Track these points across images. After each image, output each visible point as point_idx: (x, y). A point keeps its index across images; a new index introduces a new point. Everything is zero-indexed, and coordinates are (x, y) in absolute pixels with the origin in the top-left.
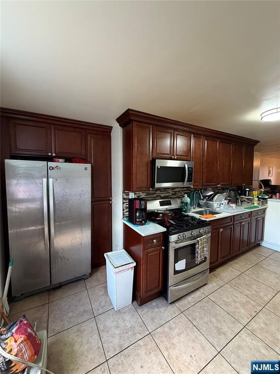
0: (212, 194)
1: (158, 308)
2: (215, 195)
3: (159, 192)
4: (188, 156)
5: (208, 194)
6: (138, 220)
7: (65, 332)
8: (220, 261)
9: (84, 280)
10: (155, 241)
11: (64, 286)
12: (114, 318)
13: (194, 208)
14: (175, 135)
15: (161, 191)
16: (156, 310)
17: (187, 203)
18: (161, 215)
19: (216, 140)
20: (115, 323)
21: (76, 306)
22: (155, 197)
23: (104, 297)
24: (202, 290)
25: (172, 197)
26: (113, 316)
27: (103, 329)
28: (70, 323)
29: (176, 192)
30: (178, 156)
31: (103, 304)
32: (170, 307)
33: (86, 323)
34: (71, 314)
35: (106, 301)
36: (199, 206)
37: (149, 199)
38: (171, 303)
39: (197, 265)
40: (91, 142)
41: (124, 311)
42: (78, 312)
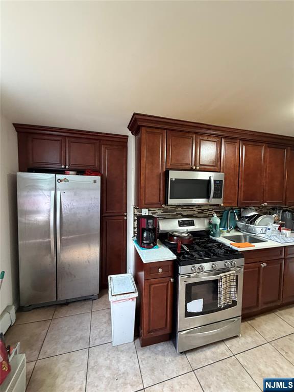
0: (254, 215)
1: (164, 355)
2: (258, 216)
3: (180, 209)
4: (216, 166)
5: (249, 215)
6: (145, 242)
7: (55, 358)
8: (261, 307)
9: (93, 300)
10: (160, 270)
11: (72, 304)
12: (109, 355)
13: (228, 232)
14: (199, 141)
15: (182, 209)
16: (160, 357)
17: (216, 225)
18: (175, 238)
19: (260, 144)
20: (108, 361)
21: (75, 329)
22: (175, 215)
23: (105, 325)
24: (228, 344)
25: (199, 215)
26: (108, 351)
27: (93, 365)
28: (63, 348)
29: (203, 210)
30: (203, 167)
31: (103, 333)
32: (179, 358)
33: (79, 353)
34: (67, 338)
35: (106, 331)
36: (237, 228)
37: (167, 217)
38: (181, 353)
39: (220, 309)
40: (105, 154)
41: (122, 349)
42: (75, 337)
